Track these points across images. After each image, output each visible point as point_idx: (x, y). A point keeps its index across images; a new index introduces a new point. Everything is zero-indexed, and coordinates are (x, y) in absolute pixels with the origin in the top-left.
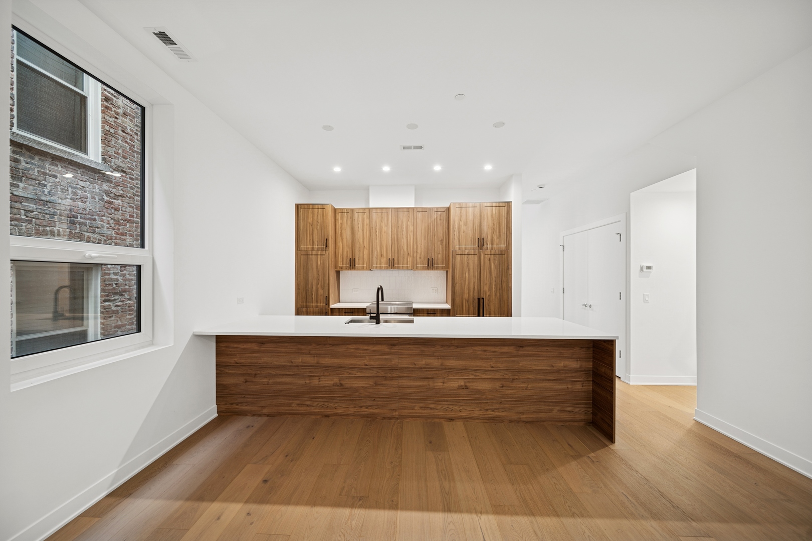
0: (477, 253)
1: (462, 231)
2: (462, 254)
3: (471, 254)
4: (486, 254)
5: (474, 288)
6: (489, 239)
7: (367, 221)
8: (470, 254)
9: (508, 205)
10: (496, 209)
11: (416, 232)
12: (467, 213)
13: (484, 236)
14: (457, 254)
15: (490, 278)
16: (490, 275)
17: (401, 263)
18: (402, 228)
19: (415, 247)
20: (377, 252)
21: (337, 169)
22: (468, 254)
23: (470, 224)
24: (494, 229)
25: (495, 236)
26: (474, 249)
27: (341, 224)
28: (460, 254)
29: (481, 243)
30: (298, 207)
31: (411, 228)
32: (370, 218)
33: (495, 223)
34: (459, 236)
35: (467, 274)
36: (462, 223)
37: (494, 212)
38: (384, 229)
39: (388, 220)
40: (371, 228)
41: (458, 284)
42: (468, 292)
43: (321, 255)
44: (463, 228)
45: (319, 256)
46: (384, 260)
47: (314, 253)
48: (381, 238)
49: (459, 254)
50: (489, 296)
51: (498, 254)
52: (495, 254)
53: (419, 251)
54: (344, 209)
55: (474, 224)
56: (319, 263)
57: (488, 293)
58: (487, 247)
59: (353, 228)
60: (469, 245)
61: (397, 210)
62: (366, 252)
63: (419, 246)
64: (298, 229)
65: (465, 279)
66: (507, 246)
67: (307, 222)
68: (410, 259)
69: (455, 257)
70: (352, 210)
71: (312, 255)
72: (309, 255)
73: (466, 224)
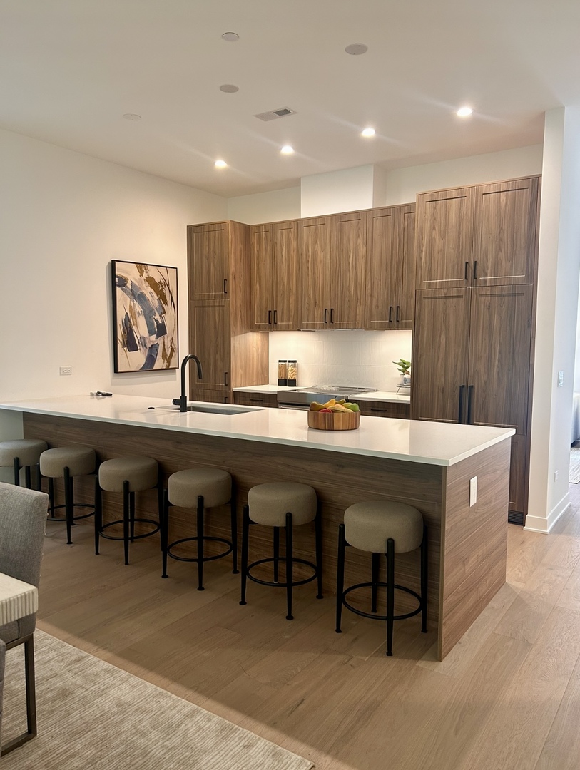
0: (463, 293)
1: (436, 249)
2: (435, 298)
3: (453, 297)
4: (482, 296)
5: (456, 366)
6: (490, 264)
7: (294, 244)
8: (449, 297)
9: (534, 184)
10: (507, 196)
11: (372, 257)
12: (447, 211)
13: (479, 256)
14: (425, 298)
15: (490, 345)
16: (490, 339)
17: (346, 318)
18: (348, 251)
19: (369, 287)
20: (309, 298)
21: (221, 164)
22: (446, 297)
23: (452, 234)
24: (501, 240)
25: (502, 256)
26: (459, 288)
27: (258, 252)
28: (431, 298)
29: (471, 271)
30: (191, 230)
31: (362, 250)
32: (299, 237)
33: (505, 227)
34: (430, 259)
35: (443, 337)
36: (436, 233)
37: (503, 203)
38: (320, 255)
39: (325, 240)
40: (300, 255)
41: (424, 357)
42: (443, 373)
43: (219, 306)
44: (438, 243)
45: (217, 309)
46: (319, 313)
47: (211, 303)
48: (314, 273)
49: (428, 298)
50: (485, 382)
51: (508, 295)
52: (501, 295)
53: (375, 294)
54: (262, 225)
55: (460, 233)
56: (217, 320)
57: (483, 377)
58: (485, 281)
59: (273, 258)
60: (446, 278)
61: (339, 218)
62: (292, 299)
63: (376, 283)
64: (191, 266)
65: (439, 347)
66: (527, 276)
67: (201, 254)
68: (360, 310)
69: (421, 304)
70: (273, 225)
71: (209, 306)
72: (205, 306)
73: (444, 235)
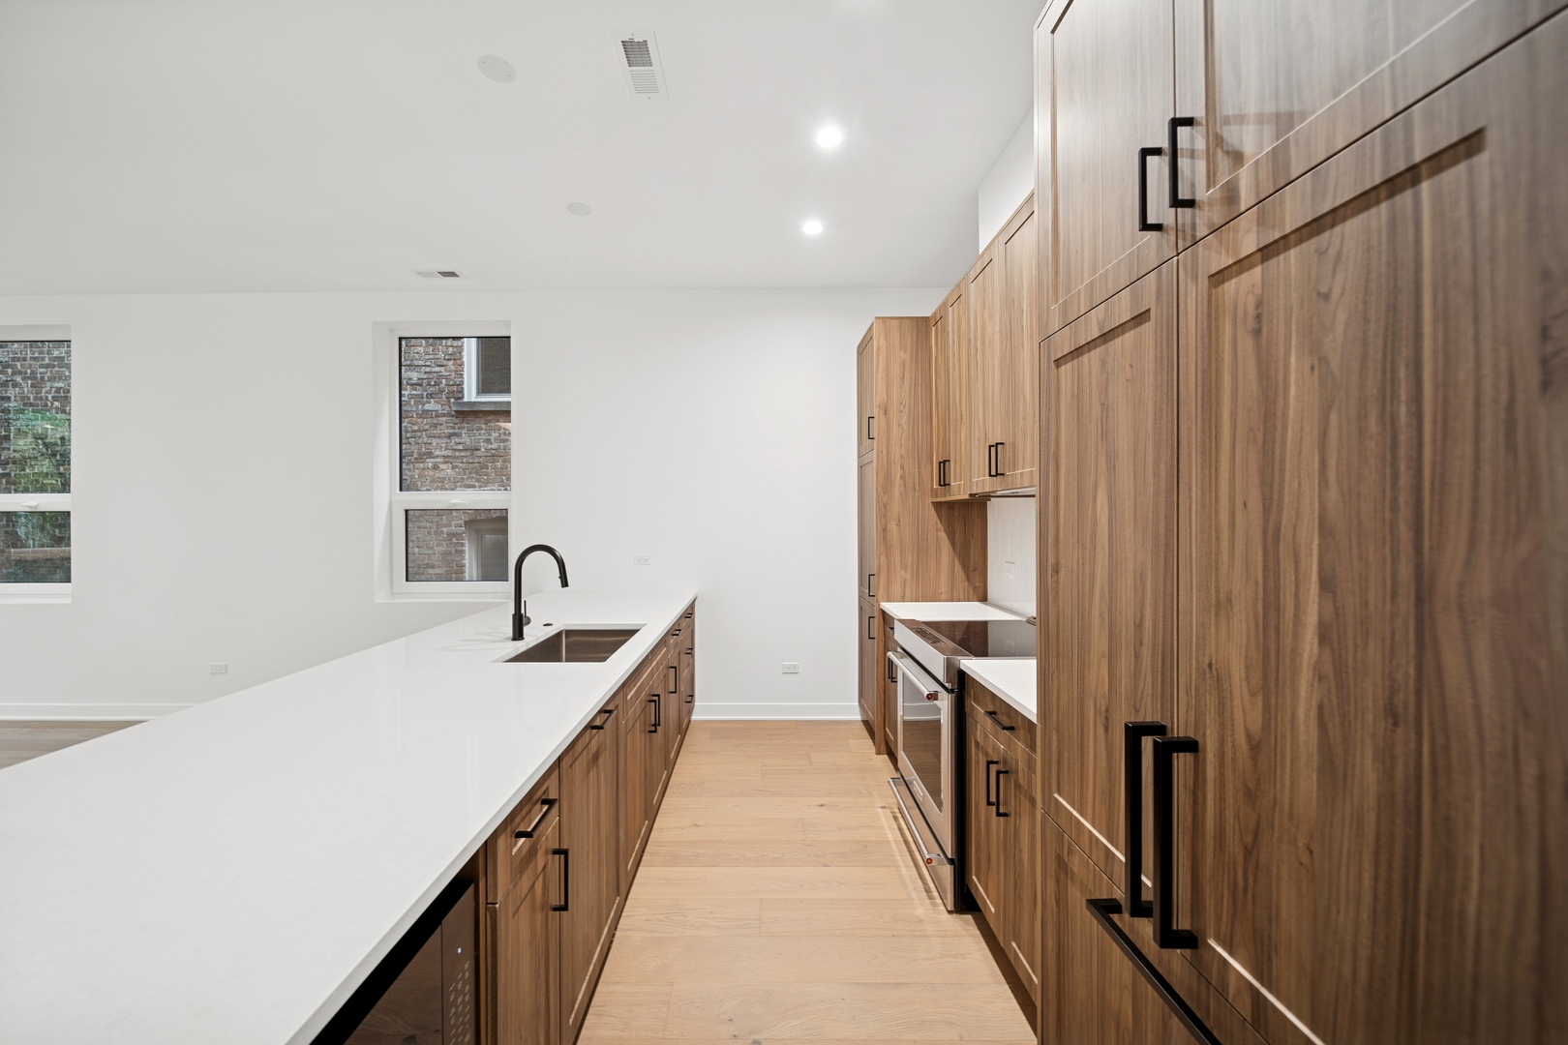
2: (1078, 353)
8: (1114, 334)
14: (1057, 363)
16: (1270, 504)
22: (1105, 338)
27: (935, 358)
28: (1072, 356)
32: (967, 306)
39: (993, 293)
49: (1064, 359)
62: (964, 433)
